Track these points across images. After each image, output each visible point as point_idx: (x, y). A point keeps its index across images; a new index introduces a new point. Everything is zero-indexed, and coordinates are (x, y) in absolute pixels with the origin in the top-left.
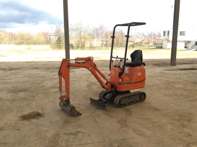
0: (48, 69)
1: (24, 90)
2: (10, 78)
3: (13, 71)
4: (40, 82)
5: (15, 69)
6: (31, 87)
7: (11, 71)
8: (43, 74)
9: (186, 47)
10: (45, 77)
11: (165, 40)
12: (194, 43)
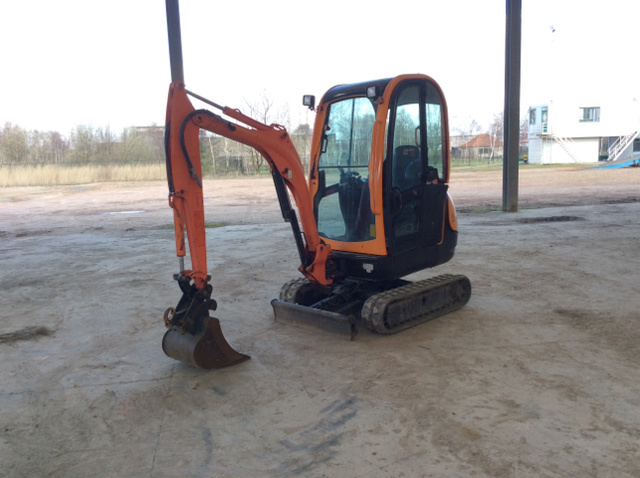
0: (131, 229)
1: (34, 283)
2: (8, 255)
3: (26, 239)
4: (88, 263)
5: (36, 233)
6: (57, 275)
7: (20, 239)
8: (108, 244)
9: (603, 158)
10: (109, 249)
11: (534, 136)
12: (627, 145)
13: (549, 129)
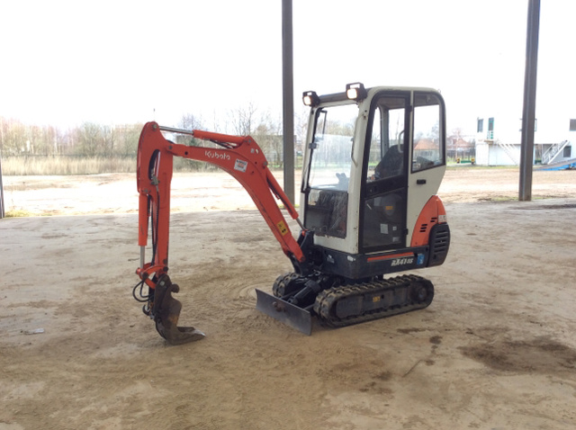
9: (537, 162)
11: (483, 142)
12: (560, 151)
13: (494, 136)
